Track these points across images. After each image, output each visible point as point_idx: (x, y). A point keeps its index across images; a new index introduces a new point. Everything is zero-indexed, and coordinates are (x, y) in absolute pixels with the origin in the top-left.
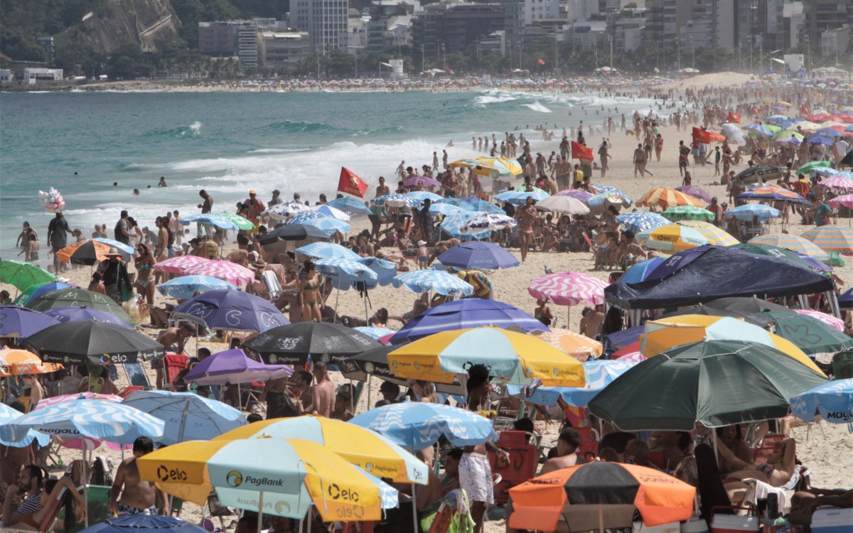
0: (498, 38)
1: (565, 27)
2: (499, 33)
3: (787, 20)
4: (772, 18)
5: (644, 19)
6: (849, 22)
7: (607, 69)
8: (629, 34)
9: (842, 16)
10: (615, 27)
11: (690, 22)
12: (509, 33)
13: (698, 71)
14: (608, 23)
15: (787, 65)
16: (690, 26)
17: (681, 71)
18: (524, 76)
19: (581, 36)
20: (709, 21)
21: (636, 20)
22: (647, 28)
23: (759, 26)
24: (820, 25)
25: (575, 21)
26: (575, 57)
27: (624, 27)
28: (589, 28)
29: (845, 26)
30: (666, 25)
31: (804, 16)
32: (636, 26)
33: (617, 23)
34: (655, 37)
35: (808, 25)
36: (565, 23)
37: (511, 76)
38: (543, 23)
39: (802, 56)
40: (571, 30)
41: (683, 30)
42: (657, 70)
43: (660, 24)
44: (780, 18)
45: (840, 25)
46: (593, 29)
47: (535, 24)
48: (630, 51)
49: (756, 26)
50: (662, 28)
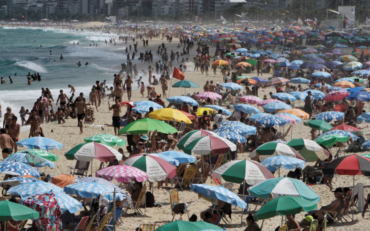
0: (4, 8)
1: (28, 5)
2: (5, 6)
3: (107, 5)
4: (101, 4)
5: (56, 3)
6: (128, 5)
7: (45, 19)
8: (51, 8)
9: (125, 3)
10: (46, 5)
11: (73, 4)
12: (8, 6)
13: (78, 21)
14: (44, 4)
15: (110, 20)
16: (73, 6)
17: (72, 21)
18: (15, 21)
19: (34, 8)
20: (79, 4)
21: (53, 3)
22: (57, 6)
23: (97, 6)
24: (118, 6)
25: (32, 3)
26: (33, 15)
27: (49, 5)
28: (36, 6)
29: (127, 7)
30: (64, 5)
31: (113, 3)
32: (53, 5)
33: (47, 4)
34: (60, 9)
35: (114, 6)
36: (28, 4)
37: (11, 21)
38: (20, 3)
39: (115, 17)
40: (30, 6)
41: (70, 7)
42: (64, 20)
43: (62, 5)
44: (104, 4)
45: (125, 7)
46: (38, 6)
47: (17, 4)
48: (52, 13)
49: (96, 6)
50: (63, 6)
